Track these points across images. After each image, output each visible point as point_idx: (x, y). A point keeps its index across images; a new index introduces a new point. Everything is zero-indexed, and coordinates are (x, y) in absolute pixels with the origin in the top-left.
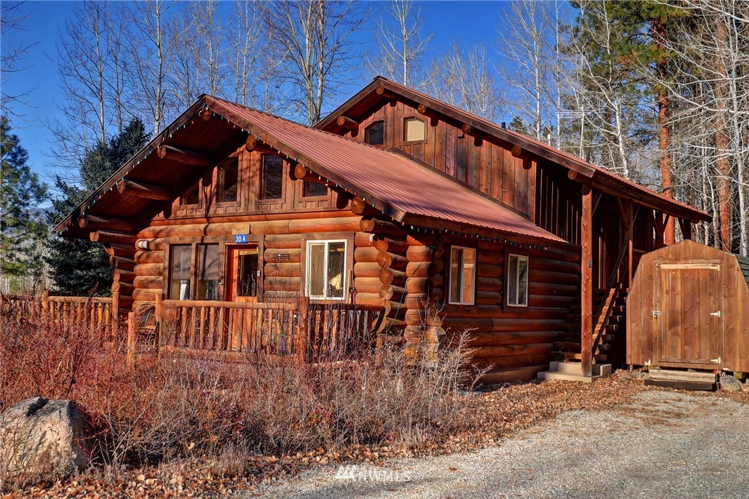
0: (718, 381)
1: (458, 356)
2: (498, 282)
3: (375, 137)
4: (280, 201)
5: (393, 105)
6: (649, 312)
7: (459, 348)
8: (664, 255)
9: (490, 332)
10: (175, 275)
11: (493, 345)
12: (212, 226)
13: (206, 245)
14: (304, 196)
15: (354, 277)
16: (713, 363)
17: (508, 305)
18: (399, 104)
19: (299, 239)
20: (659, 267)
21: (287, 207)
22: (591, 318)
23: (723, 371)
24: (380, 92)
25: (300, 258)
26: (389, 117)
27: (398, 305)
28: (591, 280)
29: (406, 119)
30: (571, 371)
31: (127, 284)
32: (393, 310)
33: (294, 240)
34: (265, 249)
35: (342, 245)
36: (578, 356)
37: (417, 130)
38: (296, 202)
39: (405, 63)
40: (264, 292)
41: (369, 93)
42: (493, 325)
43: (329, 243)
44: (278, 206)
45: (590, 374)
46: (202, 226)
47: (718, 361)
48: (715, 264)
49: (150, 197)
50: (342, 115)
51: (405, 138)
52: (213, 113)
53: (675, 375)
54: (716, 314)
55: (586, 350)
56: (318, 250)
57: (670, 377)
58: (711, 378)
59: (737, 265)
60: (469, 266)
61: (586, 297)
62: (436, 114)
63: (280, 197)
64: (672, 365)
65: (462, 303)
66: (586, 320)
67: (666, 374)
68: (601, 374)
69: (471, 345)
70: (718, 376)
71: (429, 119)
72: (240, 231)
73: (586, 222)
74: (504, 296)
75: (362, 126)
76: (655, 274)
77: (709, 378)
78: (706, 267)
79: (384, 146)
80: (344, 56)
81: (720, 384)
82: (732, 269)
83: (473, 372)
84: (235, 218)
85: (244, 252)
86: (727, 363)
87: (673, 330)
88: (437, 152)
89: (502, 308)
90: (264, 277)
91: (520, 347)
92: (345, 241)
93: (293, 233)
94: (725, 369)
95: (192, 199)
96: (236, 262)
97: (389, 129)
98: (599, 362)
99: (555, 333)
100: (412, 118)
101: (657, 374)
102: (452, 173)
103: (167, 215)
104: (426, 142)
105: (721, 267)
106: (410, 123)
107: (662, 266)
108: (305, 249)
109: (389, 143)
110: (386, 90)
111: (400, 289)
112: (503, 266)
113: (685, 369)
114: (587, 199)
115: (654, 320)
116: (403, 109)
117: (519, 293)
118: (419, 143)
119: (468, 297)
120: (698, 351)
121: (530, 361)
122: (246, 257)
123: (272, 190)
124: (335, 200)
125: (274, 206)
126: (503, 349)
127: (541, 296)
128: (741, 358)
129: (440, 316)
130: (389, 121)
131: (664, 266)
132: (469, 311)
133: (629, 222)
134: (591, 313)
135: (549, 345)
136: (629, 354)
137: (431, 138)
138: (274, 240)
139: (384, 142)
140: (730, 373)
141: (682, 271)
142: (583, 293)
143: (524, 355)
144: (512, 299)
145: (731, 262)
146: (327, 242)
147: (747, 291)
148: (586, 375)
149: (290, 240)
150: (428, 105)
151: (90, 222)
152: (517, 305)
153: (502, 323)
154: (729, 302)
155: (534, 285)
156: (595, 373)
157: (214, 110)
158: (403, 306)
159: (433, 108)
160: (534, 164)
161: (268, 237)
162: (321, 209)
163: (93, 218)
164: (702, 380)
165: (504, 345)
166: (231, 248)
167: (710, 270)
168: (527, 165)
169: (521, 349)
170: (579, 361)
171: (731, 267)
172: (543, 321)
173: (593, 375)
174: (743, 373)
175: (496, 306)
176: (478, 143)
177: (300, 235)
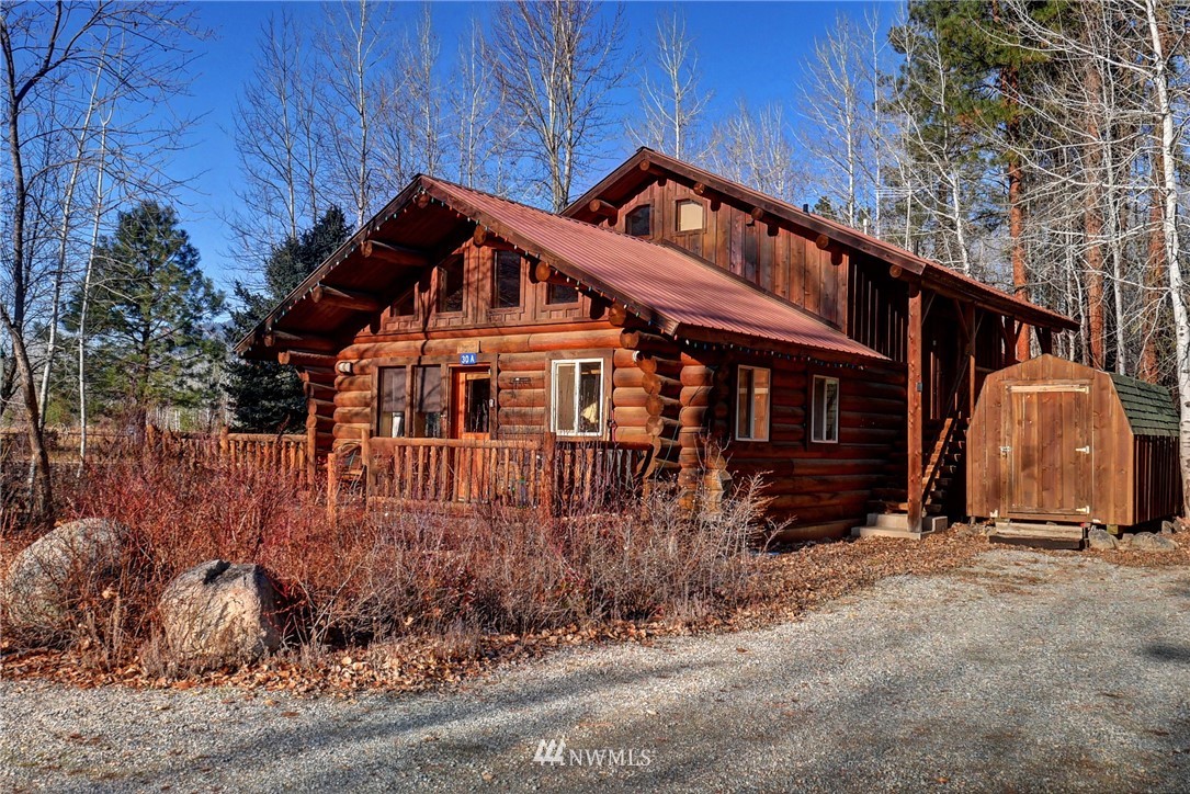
0: (1087, 536)
1: (747, 507)
2: (799, 411)
3: (640, 226)
4: (518, 310)
5: (662, 183)
6: (996, 449)
7: (749, 497)
8: (1016, 375)
9: (789, 476)
10: (385, 406)
11: (794, 493)
12: (432, 343)
13: (425, 367)
14: (548, 303)
15: (614, 407)
16: (1079, 514)
17: (813, 441)
18: (670, 183)
19: (543, 358)
20: (1009, 390)
21: (527, 318)
22: (921, 457)
23: (1092, 524)
24: (644, 167)
25: (543, 382)
26: (657, 199)
27: (671, 442)
28: (920, 409)
29: (677, 202)
30: (893, 525)
31: (326, 418)
32: (664, 449)
33: (536, 359)
34: (499, 371)
35: (597, 365)
36: (904, 506)
37: (693, 217)
38: (539, 311)
39: (677, 130)
40: (498, 426)
41: (630, 169)
42: (792, 466)
43: (582, 365)
44: (516, 317)
45: (919, 528)
46: (419, 344)
47: (1086, 510)
48: (1082, 385)
49: (352, 307)
50: (597, 198)
51: (677, 226)
52: (431, 198)
53: (1030, 529)
54: (1084, 450)
55: (914, 499)
56: (566, 372)
57: (1022, 531)
58: (1077, 532)
59: (1112, 386)
60: (761, 391)
61: (914, 429)
62: (718, 195)
63: (518, 305)
64: (1026, 517)
65: (753, 439)
66: (914, 460)
67: (1018, 529)
68: (934, 529)
69: (764, 493)
70: (1087, 531)
71: (709, 201)
72: (468, 350)
73: (915, 333)
74: (807, 429)
75: (623, 212)
76: (1004, 400)
77: (1075, 534)
78: (1070, 390)
79: (651, 237)
80: (599, 122)
81: (1088, 541)
82: (1105, 392)
83: (767, 527)
84: (461, 332)
85: (472, 376)
86: (1099, 513)
87: (1027, 471)
88: (719, 243)
89: (805, 445)
90: (499, 407)
91: (828, 495)
92: (601, 360)
93: (534, 351)
94: (1096, 521)
95: (406, 309)
96: (462, 388)
97: (657, 216)
98: (931, 513)
99: (874, 477)
100: (687, 201)
102: (738, 272)
103: (375, 329)
104: (705, 230)
105: (1090, 389)
106: (684, 208)
107: (1013, 388)
108: (550, 371)
109: (658, 234)
110: (652, 165)
111: (673, 421)
112: (806, 391)
113: (1044, 522)
114: (914, 304)
115: (1003, 459)
116: (674, 189)
117: (826, 427)
118: (696, 232)
119: (760, 432)
120: (1060, 498)
121: (842, 513)
122: (475, 381)
123: (507, 295)
124: (588, 308)
125: (510, 316)
126: (807, 498)
127: (856, 430)
128: (1116, 506)
129: (725, 455)
130: (657, 205)
131: (1015, 389)
132: (761, 450)
133: (971, 332)
134: (921, 451)
135: (867, 492)
136: (969, 502)
137: (711, 226)
138: (511, 360)
139: (651, 232)
140: (1101, 527)
141: (1039, 394)
142: (910, 425)
143: (833, 505)
144: (818, 435)
145: (1104, 382)
146: (577, 362)
147: (1126, 419)
148: (913, 531)
149: (531, 360)
150: (707, 183)
151: (278, 340)
152: (825, 441)
153: (805, 463)
154: (1101, 434)
155: (846, 414)
156: (926, 527)
157: (432, 195)
158: (676, 443)
159: (714, 187)
160: (846, 259)
161: (503, 356)
162: (570, 319)
163: (283, 335)
164: (1064, 535)
165: (808, 493)
166: (456, 371)
167: (1075, 393)
168: (836, 261)
169: (830, 498)
170: (904, 512)
171: (1103, 388)
172: (858, 461)
173: (924, 529)
174: (1119, 527)
175: (797, 443)
176: (773, 232)
177: (544, 354)
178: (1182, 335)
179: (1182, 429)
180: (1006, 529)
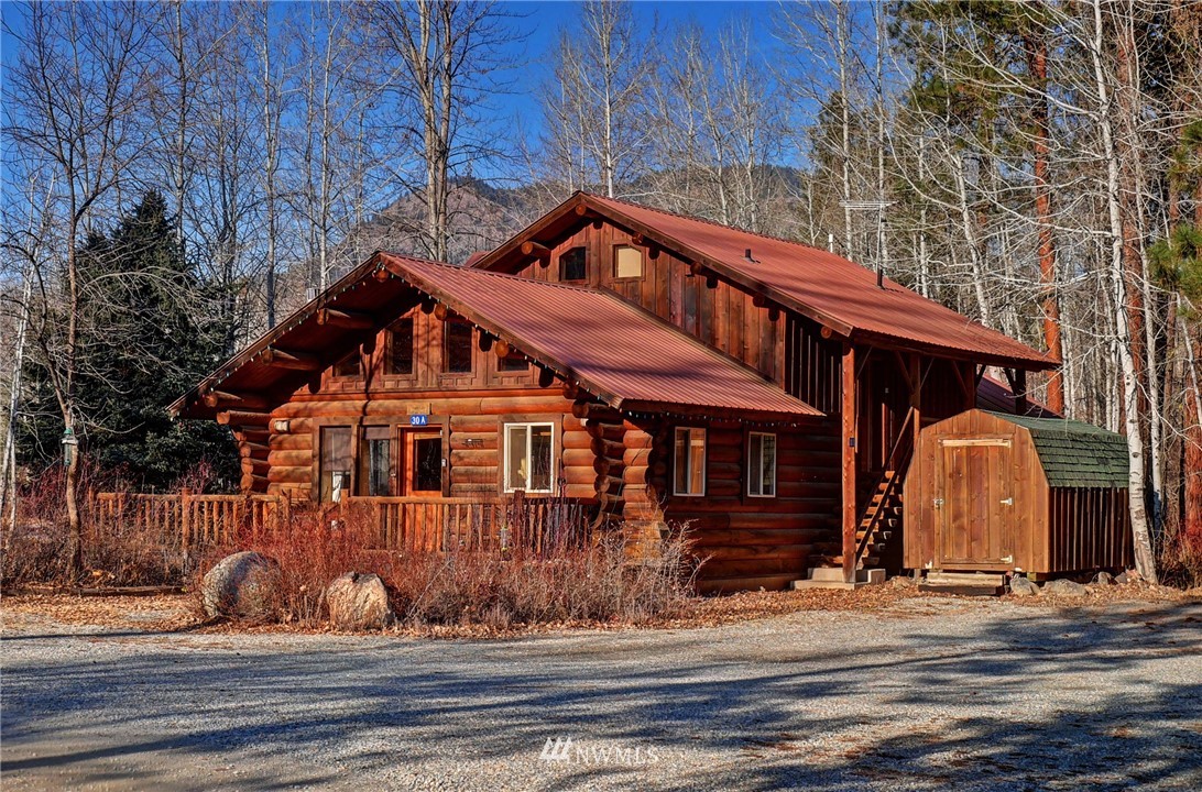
0: (1008, 583)
1: (679, 546)
2: (736, 467)
3: (575, 270)
4: (470, 375)
5: (598, 226)
6: (930, 500)
7: (680, 539)
8: (947, 429)
9: (726, 529)
10: (327, 467)
11: (730, 546)
12: (373, 404)
13: (366, 427)
14: (499, 370)
15: (563, 466)
16: (1003, 563)
17: (749, 495)
18: (606, 226)
19: (495, 421)
20: (941, 444)
21: (478, 383)
22: (854, 511)
23: (1015, 572)
24: (580, 212)
25: (496, 444)
26: (593, 242)
27: (616, 498)
28: (853, 463)
29: (614, 246)
30: (830, 577)
31: (261, 477)
32: (610, 504)
33: (488, 422)
34: (450, 432)
35: (548, 429)
36: (840, 559)
37: (630, 263)
38: (490, 377)
40: (450, 485)
41: (565, 212)
42: (729, 519)
43: (533, 428)
44: (467, 381)
45: (853, 579)
46: (360, 403)
47: (1009, 559)
48: (1005, 440)
49: (297, 367)
50: (529, 240)
51: (615, 273)
52: (391, 274)
53: (957, 578)
54: (1006, 502)
55: (848, 551)
56: (518, 434)
57: (950, 580)
58: (997, 580)
59: (1031, 442)
60: (698, 443)
61: (848, 483)
62: (652, 244)
63: (470, 371)
64: (958, 568)
65: (690, 495)
66: (848, 513)
67: (947, 578)
68: (870, 581)
69: (691, 536)
70: (1008, 578)
71: (648, 249)
72: (418, 411)
73: (849, 390)
74: (744, 485)
75: (556, 254)
76: (937, 454)
77: (997, 581)
78: (995, 444)
79: (587, 282)
81: (1010, 588)
82: (1024, 446)
83: (693, 561)
84: (412, 394)
85: (418, 436)
86: (1019, 562)
87: (958, 523)
88: (659, 293)
89: (742, 501)
90: (451, 466)
91: (766, 549)
92: (552, 424)
93: (486, 414)
94: (1018, 569)
95: (350, 369)
96: (410, 448)
97: (594, 259)
98: (868, 566)
99: (817, 531)
100: (625, 246)
101: (936, 578)
102: (679, 323)
103: (315, 389)
104: (643, 279)
105: (1013, 444)
106: (622, 253)
107: (945, 442)
108: (502, 433)
109: (592, 278)
110: (589, 210)
111: (617, 480)
112: (742, 448)
113: (974, 572)
114: (848, 360)
115: (936, 511)
116: (611, 234)
117: (764, 483)
118: (634, 280)
119: (696, 488)
120: (987, 548)
121: (781, 567)
122: (421, 441)
123: (458, 360)
124: (537, 377)
125: (462, 381)
126: (743, 550)
127: (796, 484)
128: (1034, 555)
129: (662, 507)
130: (593, 249)
131: (948, 443)
132: (698, 504)
133: (915, 383)
134: (854, 504)
135: (808, 547)
136: (906, 554)
137: (650, 274)
138: (462, 422)
139: (587, 277)
140: (1023, 575)
141: (968, 448)
142: (844, 479)
143: (772, 559)
144: (755, 489)
145: (1024, 437)
146: (529, 425)
147: (1043, 473)
148: (848, 582)
149: (483, 422)
150: (646, 233)
151: (220, 400)
152: (762, 495)
153: (744, 519)
154: (1021, 486)
155: (787, 469)
156: (861, 577)
157: (392, 270)
158: (621, 499)
159: (653, 238)
160: (783, 315)
161: (454, 418)
162: (521, 385)
163: (223, 394)
164: (986, 583)
165: (745, 546)
166: (404, 431)
167: (1000, 447)
168: (774, 317)
169: (769, 552)
170: (840, 565)
171: (1023, 443)
172: (797, 516)
173: (858, 580)
174: (1038, 574)
175: (733, 498)
176: (712, 284)
177: (495, 417)
178: (1128, 384)
179: (1131, 480)
180: (936, 579)
